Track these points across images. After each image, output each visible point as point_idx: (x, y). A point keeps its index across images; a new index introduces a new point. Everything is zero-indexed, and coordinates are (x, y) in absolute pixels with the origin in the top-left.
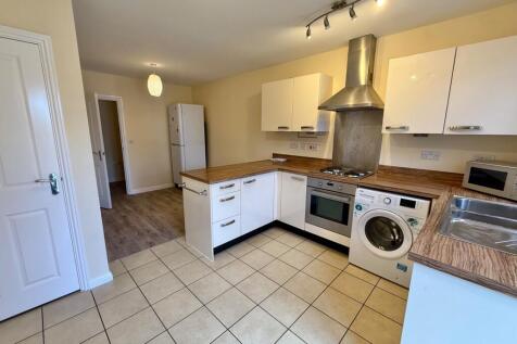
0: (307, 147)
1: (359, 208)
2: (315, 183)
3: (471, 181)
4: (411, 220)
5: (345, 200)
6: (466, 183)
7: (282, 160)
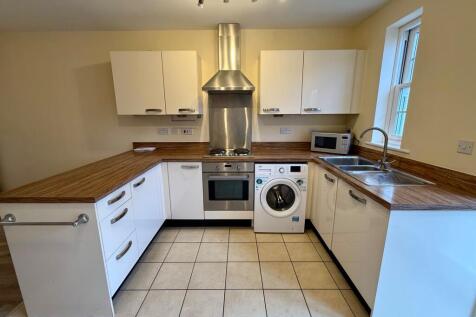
0: (179, 131)
1: (259, 181)
2: (211, 167)
3: (317, 145)
4: (299, 181)
5: (244, 177)
6: (313, 148)
7: (152, 149)
